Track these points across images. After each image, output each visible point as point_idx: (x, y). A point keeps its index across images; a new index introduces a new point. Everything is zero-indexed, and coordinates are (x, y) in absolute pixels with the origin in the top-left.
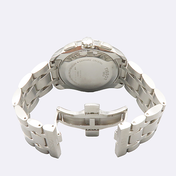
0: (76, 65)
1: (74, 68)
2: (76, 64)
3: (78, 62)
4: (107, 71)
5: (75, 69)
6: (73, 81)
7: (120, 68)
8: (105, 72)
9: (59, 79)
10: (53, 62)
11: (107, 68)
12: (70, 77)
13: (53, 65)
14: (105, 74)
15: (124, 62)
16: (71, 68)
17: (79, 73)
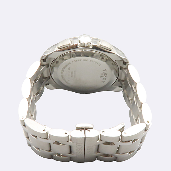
0: (70, 65)
1: (67, 67)
2: (70, 63)
4: (105, 73)
5: (69, 69)
6: (66, 81)
7: (120, 71)
8: (103, 74)
9: (50, 79)
10: (44, 60)
11: (106, 70)
12: (63, 77)
13: (44, 63)
14: (103, 76)
15: (125, 64)
16: (64, 68)
17: (73, 73)
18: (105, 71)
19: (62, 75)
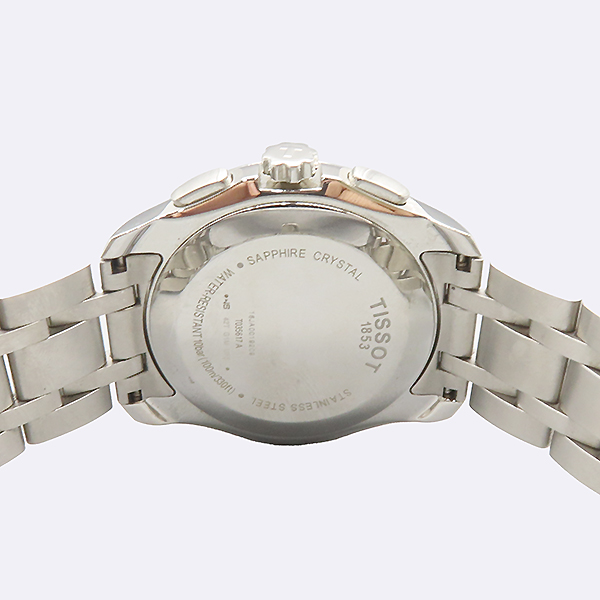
0: (229, 281)
1: (218, 298)
2: (229, 273)
3: (240, 265)
4: (382, 318)
5: (227, 306)
6: (213, 375)
7: (443, 307)
8: (373, 326)
9: (145, 368)
10: (117, 266)
11: (382, 303)
12: (200, 353)
13: (118, 281)
14: (373, 335)
15: (467, 269)
16: (205, 300)
17: (246, 327)
18: (380, 309)
19: (196, 343)
